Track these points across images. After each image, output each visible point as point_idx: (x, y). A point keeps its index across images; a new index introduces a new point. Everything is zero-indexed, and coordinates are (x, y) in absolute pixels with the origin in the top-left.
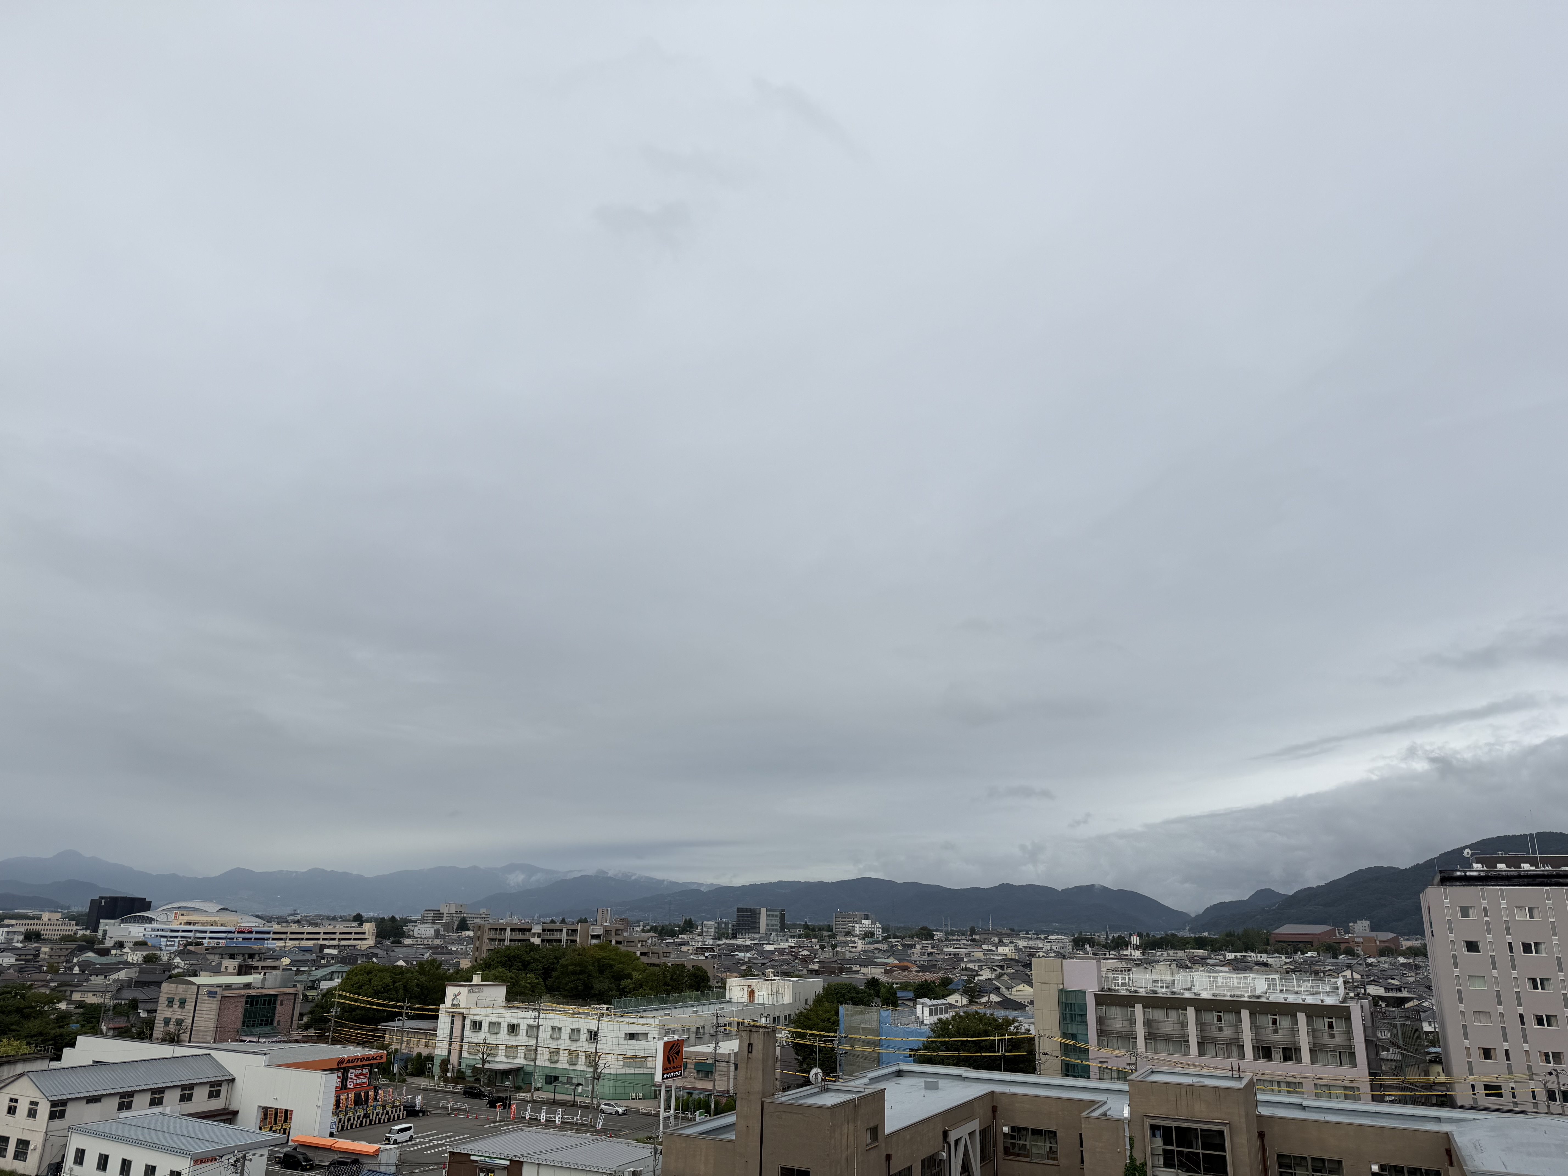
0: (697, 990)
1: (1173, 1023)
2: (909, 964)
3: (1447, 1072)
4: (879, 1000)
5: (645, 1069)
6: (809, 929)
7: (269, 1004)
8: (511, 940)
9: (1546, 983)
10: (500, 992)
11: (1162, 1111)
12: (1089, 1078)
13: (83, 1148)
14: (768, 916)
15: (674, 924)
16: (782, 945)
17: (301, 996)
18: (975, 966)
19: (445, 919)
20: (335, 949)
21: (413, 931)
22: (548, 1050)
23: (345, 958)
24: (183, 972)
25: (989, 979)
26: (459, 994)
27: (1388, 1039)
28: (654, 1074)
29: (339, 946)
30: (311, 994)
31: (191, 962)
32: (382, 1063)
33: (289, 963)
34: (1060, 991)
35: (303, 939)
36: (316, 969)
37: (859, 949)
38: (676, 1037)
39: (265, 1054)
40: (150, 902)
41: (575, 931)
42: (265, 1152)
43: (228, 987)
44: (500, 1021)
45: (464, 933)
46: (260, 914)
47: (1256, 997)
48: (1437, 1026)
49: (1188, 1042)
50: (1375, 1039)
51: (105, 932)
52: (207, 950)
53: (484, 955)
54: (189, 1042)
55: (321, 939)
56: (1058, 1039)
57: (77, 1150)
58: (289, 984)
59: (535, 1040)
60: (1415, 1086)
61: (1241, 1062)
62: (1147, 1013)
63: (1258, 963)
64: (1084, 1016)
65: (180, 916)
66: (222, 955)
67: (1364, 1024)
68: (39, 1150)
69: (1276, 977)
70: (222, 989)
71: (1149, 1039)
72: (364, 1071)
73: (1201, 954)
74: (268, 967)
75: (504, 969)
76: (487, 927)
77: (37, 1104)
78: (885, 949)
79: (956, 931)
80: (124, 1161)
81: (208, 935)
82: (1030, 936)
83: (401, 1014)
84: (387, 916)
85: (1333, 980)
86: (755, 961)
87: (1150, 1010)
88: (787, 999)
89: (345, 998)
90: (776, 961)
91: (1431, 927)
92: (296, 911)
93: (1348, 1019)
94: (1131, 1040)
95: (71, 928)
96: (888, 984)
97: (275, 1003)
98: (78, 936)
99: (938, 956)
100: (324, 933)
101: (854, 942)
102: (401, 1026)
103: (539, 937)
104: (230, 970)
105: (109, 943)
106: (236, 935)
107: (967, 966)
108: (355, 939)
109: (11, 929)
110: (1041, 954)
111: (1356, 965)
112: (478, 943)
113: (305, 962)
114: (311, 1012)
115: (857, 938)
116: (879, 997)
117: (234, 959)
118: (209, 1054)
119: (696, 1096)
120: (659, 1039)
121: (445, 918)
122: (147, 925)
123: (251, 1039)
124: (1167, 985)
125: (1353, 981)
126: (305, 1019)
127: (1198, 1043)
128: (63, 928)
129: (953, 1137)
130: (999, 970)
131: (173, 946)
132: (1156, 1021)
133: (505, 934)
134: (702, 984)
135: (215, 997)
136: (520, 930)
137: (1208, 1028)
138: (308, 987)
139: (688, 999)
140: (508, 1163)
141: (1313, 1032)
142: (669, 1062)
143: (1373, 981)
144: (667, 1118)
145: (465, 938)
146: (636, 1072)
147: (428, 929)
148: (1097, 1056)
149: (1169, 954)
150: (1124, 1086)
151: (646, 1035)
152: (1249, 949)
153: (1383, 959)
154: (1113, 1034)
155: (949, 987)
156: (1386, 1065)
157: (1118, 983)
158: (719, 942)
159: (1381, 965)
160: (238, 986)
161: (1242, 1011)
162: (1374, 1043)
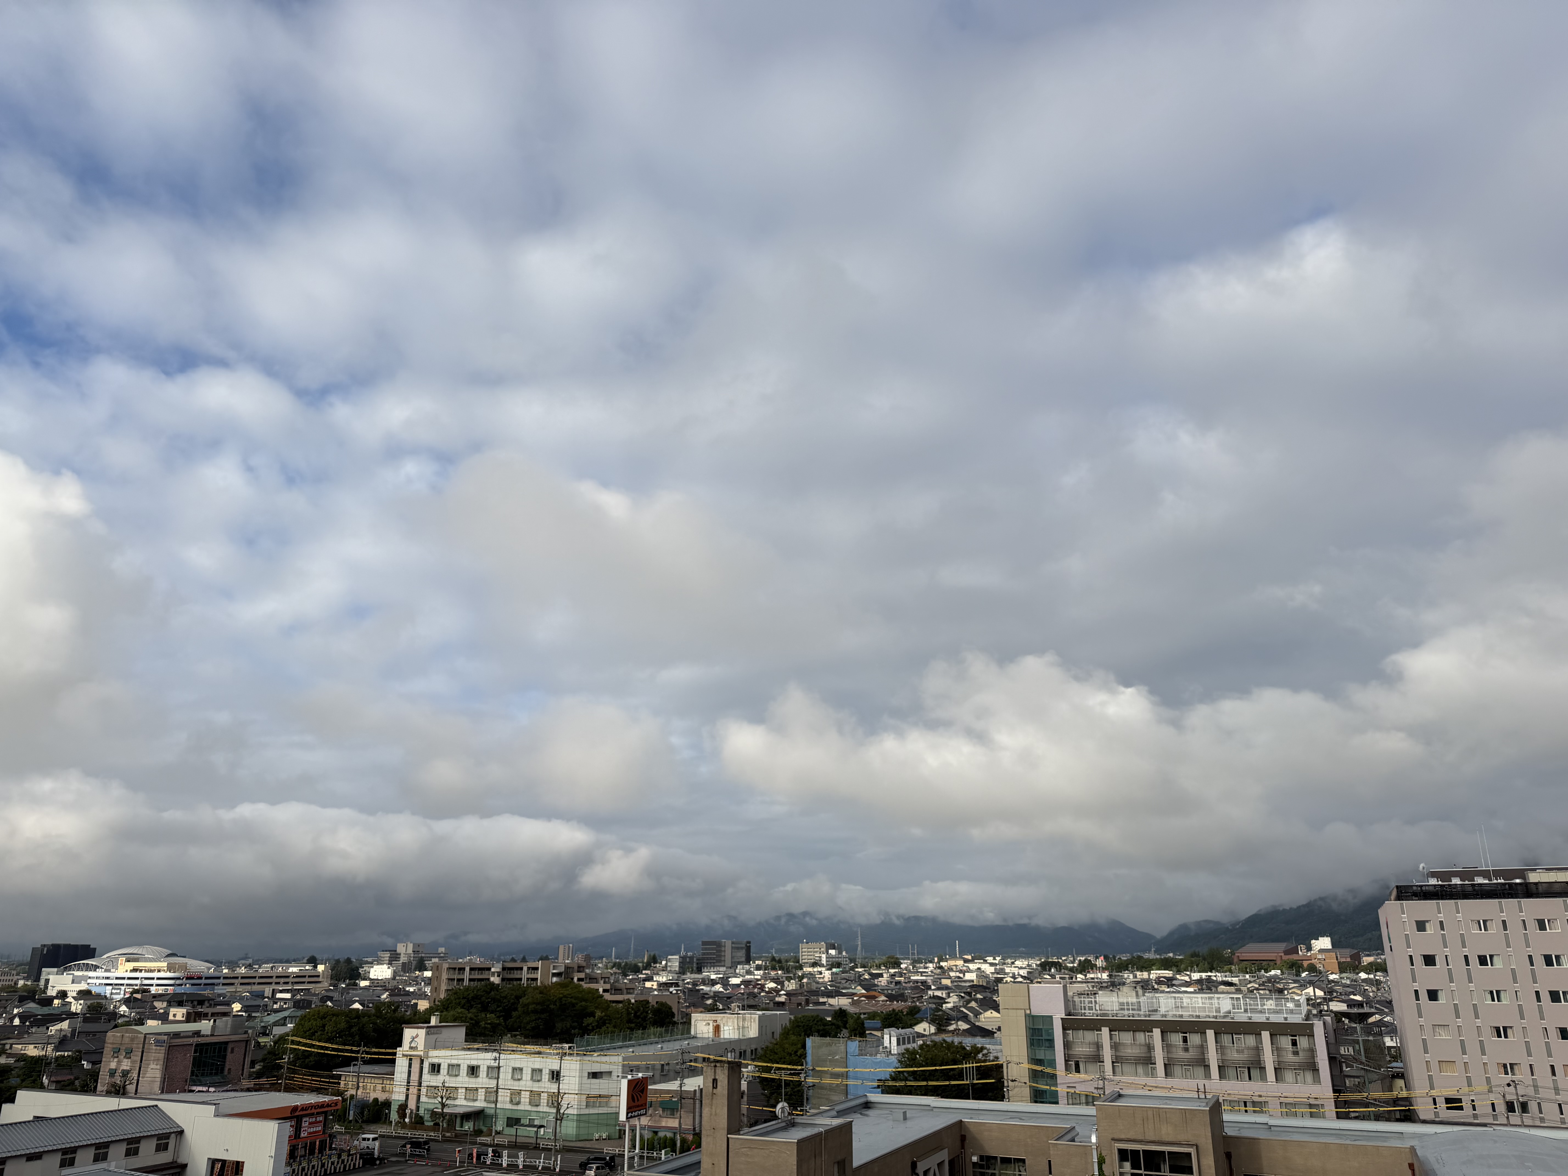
0: (662, 1026)
1: (1140, 1045)
2: (876, 994)
3: (1409, 1087)
4: (847, 1031)
5: (609, 1109)
6: (776, 960)
7: (219, 1052)
8: (470, 980)
9: (1502, 995)
10: (459, 1033)
11: (1131, 1135)
12: (1058, 1103)
14: (732, 947)
15: (638, 959)
16: (748, 977)
17: (253, 1043)
18: (942, 993)
19: (403, 959)
20: (288, 993)
21: (369, 972)
22: (509, 1091)
23: (299, 1001)
24: (130, 1021)
25: (957, 1006)
26: (417, 1036)
27: (1351, 1055)
28: (619, 1113)
29: (292, 990)
30: (262, 1040)
31: (138, 1010)
32: (337, 1110)
33: (240, 1009)
34: (1027, 1017)
35: (254, 983)
36: (268, 1014)
37: (826, 979)
38: (640, 1075)
39: (215, 1104)
40: (95, 949)
41: (537, 969)
43: (177, 1035)
44: (459, 1063)
46: (210, 959)
47: (1221, 1017)
48: (1398, 1041)
49: (1155, 1064)
50: (1338, 1056)
51: (47, 981)
52: (154, 997)
53: (442, 996)
54: (135, 1094)
55: (274, 984)
56: (1026, 1066)
58: (240, 1031)
59: (495, 1082)
60: (1379, 1101)
61: (1207, 1082)
62: (1114, 1036)
63: (1223, 983)
64: (1051, 1040)
65: (126, 963)
66: (170, 1004)
67: (1327, 1042)
69: (1240, 996)
70: (170, 1037)
71: (1116, 1062)
72: (318, 1119)
73: (1167, 976)
74: (217, 1014)
75: (463, 1010)
76: (446, 966)
78: (852, 979)
79: (923, 959)
81: (155, 982)
82: (997, 962)
83: (356, 1059)
84: (342, 958)
85: (1297, 998)
86: (720, 995)
87: (1117, 1033)
88: (753, 1032)
89: (299, 1043)
90: (742, 994)
91: (1390, 942)
93: (1311, 1035)
94: (1098, 1064)
95: (11, 978)
96: (856, 1014)
97: (225, 1049)
98: (19, 986)
99: (904, 984)
100: (277, 977)
101: (821, 973)
102: (357, 1070)
103: (498, 976)
104: (179, 1017)
105: (51, 992)
106: (185, 981)
107: (935, 994)
108: (309, 982)
110: (1009, 979)
111: (1317, 982)
112: (436, 984)
113: (257, 1008)
114: (263, 1060)
115: (823, 969)
116: (846, 1028)
117: (182, 1006)
118: (157, 1106)
119: (661, 1134)
120: (623, 1077)
122: (92, 973)
123: (200, 1088)
124: (1133, 1007)
125: (1315, 999)
126: (257, 1067)
127: (1165, 1065)
128: (3, 978)
129: (922, 1167)
130: (967, 997)
131: (119, 994)
132: (1122, 1044)
133: (463, 973)
134: (668, 1020)
135: (163, 1046)
136: (480, 969)
137: (1174, 1049)
138: (260, 1033)
139: (652, 1036)
141: (1277, 1050)
142: (634, 1101)
143: (1335, 997)
144: (631, 1158)
145: (424, 979)
146: (600, 1112)
147: (384, 971)
148: (1065, 1081)
149: (1135, 977)
150: (1091, 1111)
151: (610, 1073)
152: (1214, 969)
153: (1344, 975)
154: (1081, 1058)
155: (917, 1016)
156: (1350, 1081)
157: (1085, 1007)
158: (684, 977)
159: (1343, 982)
160: (187, 1034)
161: (1207, 1030)
162: (1338, 1060)
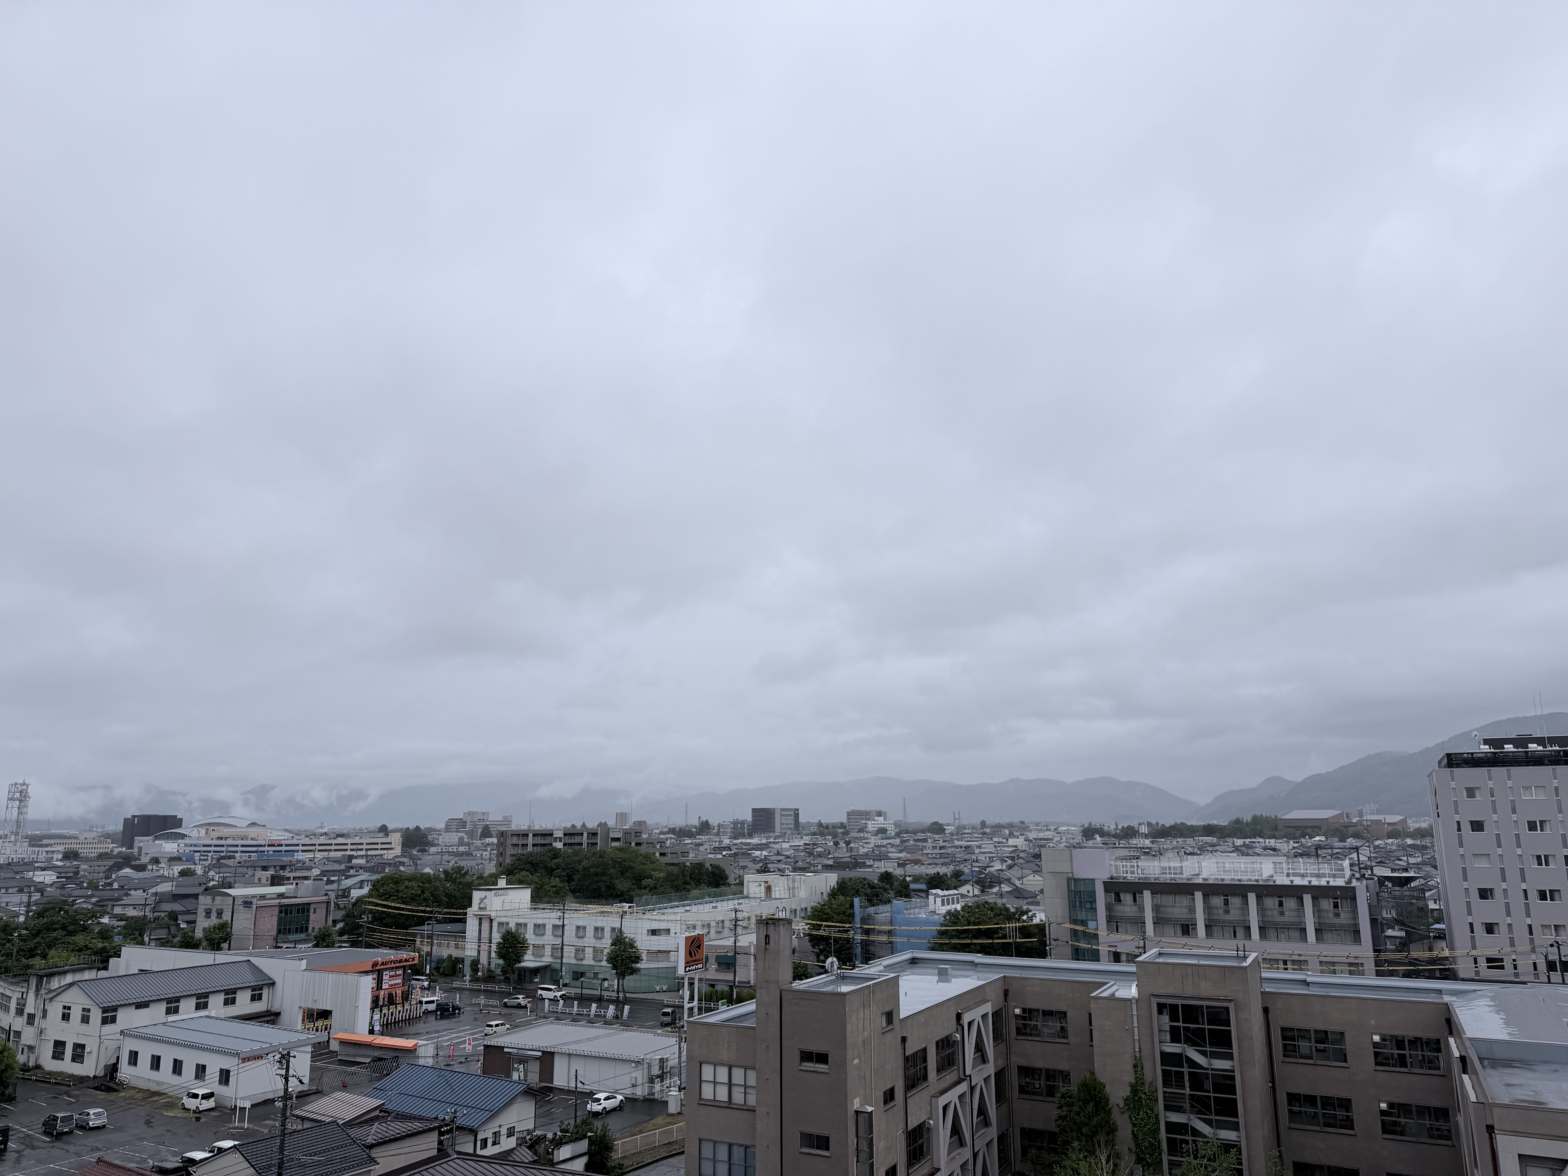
0: (716, 887)
1: (1181, 907)
2: (921, 858)
3: (1452, 948)
4: (894, 892)
5: (668, 963)
6: (823, 826)
7: (303, 912)
8: (534, 845)
9: (1550, 859)
10: (525, 895)
11: (1170, 991)
12: (1098, 960)
13: (136, 1050)
14: (782, 815)
15: (692, 826)
16: (797, 842)
17: (332, 904)
18: (986, 858)
20: (363, 858)
21: (438, 840)
22: (573, 947)
23: (373, 867)
24: (219, 885)
25: (1000, 870)
26: (485, 897)
27: (1393, 917)
28: (677, 967)
29: (367, 856)
30: (342, 902)
31: (225, 874)
32: (415, 964)
33: (319, 873)
34: (1069, 880)
35: (331, 850)
36: (346, 879)
37: (872, 845)
38: (697, 932)
39: (302, 959)
40: (181, 819)
41: (595, 834)
42: (309, 1049)
43: (263, 897)
44: (526, 921)
45: (487, 839)
46: (288, 827)
47: (1263, 880)
48: (1441, 903)
49: (1196, 925)
50: (1380, 918)
51: (140, 849)
52: (239, 863)
53: (508, 860)
54: (229, 950)
55: (349, 850)
56: (1068, 925)
57: (131, 1052)
58: (321, 893)
59: (560, 939)
60: (1419, 961)
61: (1247, 943)
62: (1155, 899)
63: (1265, 849)
64: (1093, 901)
65: (213, 833)
66: (254, 868)
67: (1369, 903)
68: (95, 1054)
69: (1283, 861)
70: (256, 899)
71: (1157, 924)
72: (398, 973)
73: (1210, 842)
74: (299, 878)
75: (528, 873)
76: (509, 833)
77: (89, 1010)
78: (898, 844)
79: (967, 825)
80: (175, 1061)
81: (240, 849)
82: (1040, 828)
83: (430, 918)
84: (412, 826)
85: (1340, 862)
86: (771, 858)
87: (1159, 896)
89: (375, 904)
90: (792, 858)
91: (1437, 809)
92: (322, 824)
93: (1354, 899)
94: (1139, 925)
95: (107, 846)
96: (901, 877)
97: (308, 911)
98: (115, 853)
99: (949, 849)
100: (352, 844)
101: (867, 839)
102: (431, 929)
103: (561, 841)
104: (264, 881)
106: (266, 848)
107: (978, 858)
108: (381, 849)
109: (49, 849)
110: (1051, 845)
111: (1362, 848)
112: (501, 848)
113: (334, 872)
114: (344, 920)
115: (869, 834)
116: (893, 890)
117: (266, 871)
118: (249, 961)
119: (718, 987)
120: (681, 934)
121: (468, 826)
122: (180, 841)
123: (288, 945)
124: (1175, 871)
125: (1359, 864)
126: (339, 926)
127: (1206, 925)
128: (99, 846)
129: (966, 1018)
130: (1010, 862)
131: (206, 860)
132: (1164, 906)
133: (527, 839)
134: (721, 882)
135: (251, 907)
136: (542, 835)
137: (1215, 911)
138: (339, 896)
139: (708, 896)
140: (540, 1054)
141: (1319, 912)
142: (692, 957)
143: (1380, 862)
144: (691, 1009)
145: (488, 844)
146: (660, 966)
147: (452, 837)
148: (1106, 940)
149: (1178, 842)
150: (1132, 968)
151: (668, 931)
152: (1257, 835)
153: (1390, 841)
154: (1122, 919)
155: (961, 878)
156: (1390, 942)
157: (1127, 871)
158: (735, 841)
159: (1389, 847)
160: (272, 896)
161: (1249, 894)
162: (1379, 921)
